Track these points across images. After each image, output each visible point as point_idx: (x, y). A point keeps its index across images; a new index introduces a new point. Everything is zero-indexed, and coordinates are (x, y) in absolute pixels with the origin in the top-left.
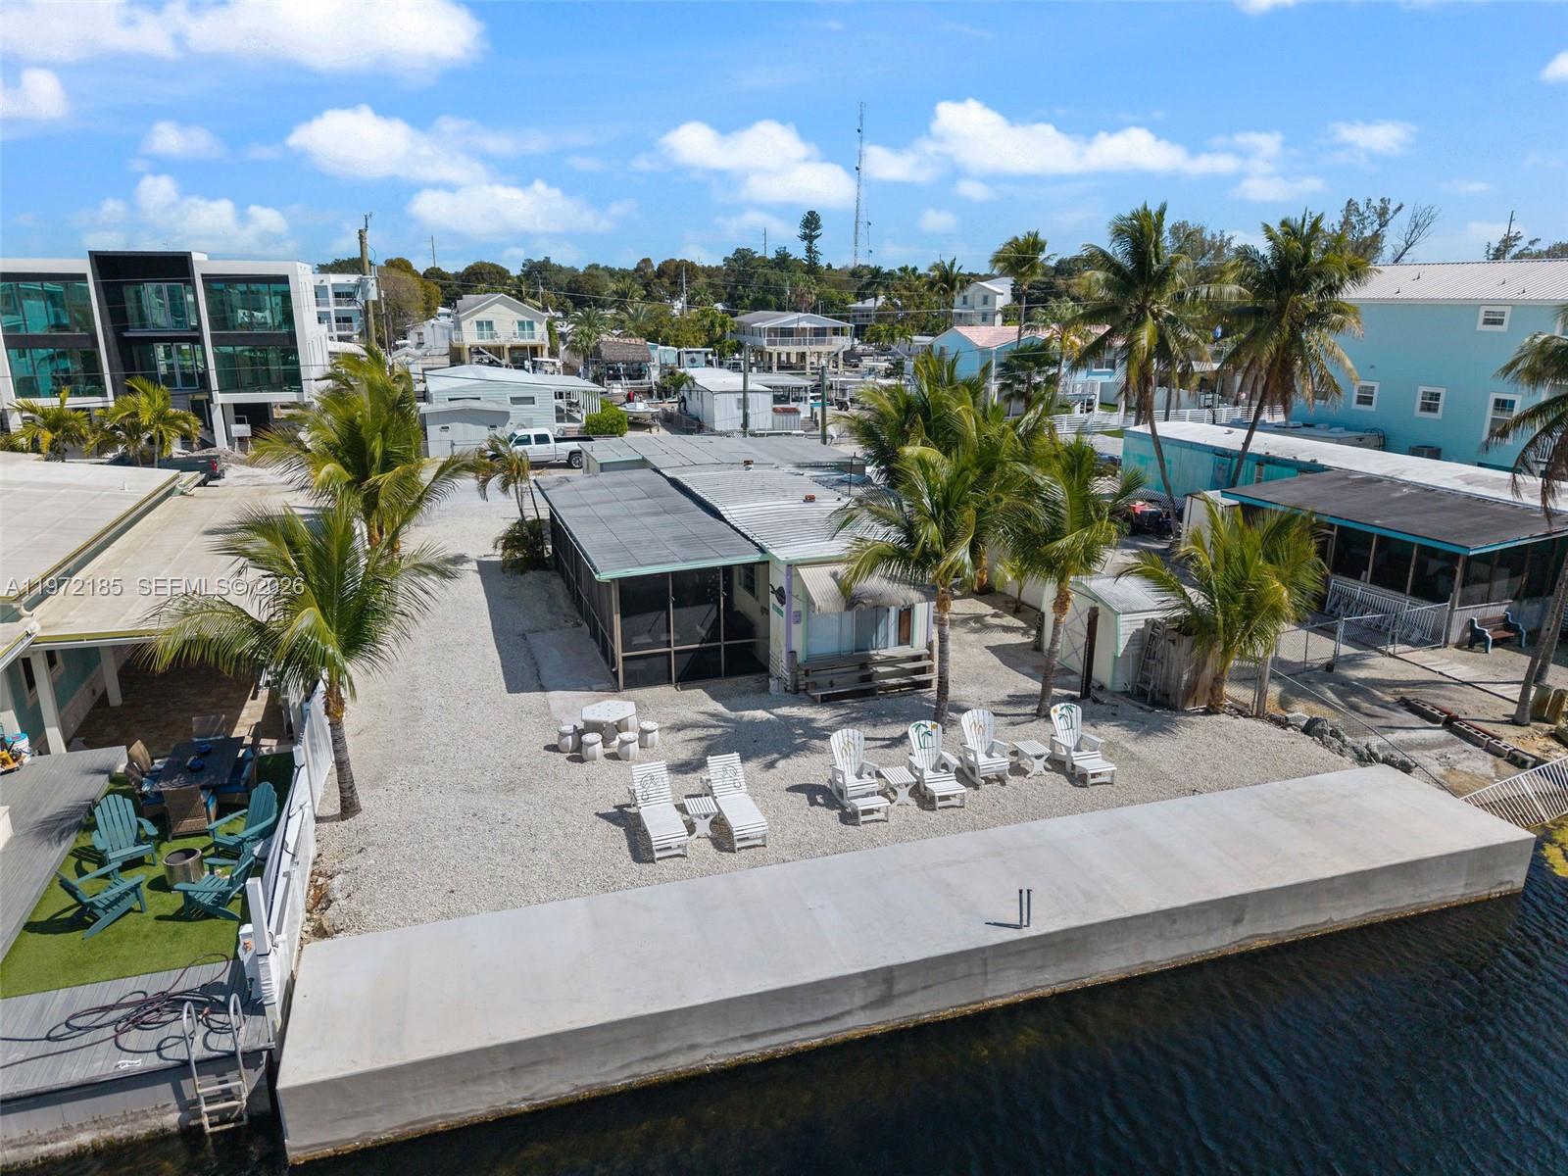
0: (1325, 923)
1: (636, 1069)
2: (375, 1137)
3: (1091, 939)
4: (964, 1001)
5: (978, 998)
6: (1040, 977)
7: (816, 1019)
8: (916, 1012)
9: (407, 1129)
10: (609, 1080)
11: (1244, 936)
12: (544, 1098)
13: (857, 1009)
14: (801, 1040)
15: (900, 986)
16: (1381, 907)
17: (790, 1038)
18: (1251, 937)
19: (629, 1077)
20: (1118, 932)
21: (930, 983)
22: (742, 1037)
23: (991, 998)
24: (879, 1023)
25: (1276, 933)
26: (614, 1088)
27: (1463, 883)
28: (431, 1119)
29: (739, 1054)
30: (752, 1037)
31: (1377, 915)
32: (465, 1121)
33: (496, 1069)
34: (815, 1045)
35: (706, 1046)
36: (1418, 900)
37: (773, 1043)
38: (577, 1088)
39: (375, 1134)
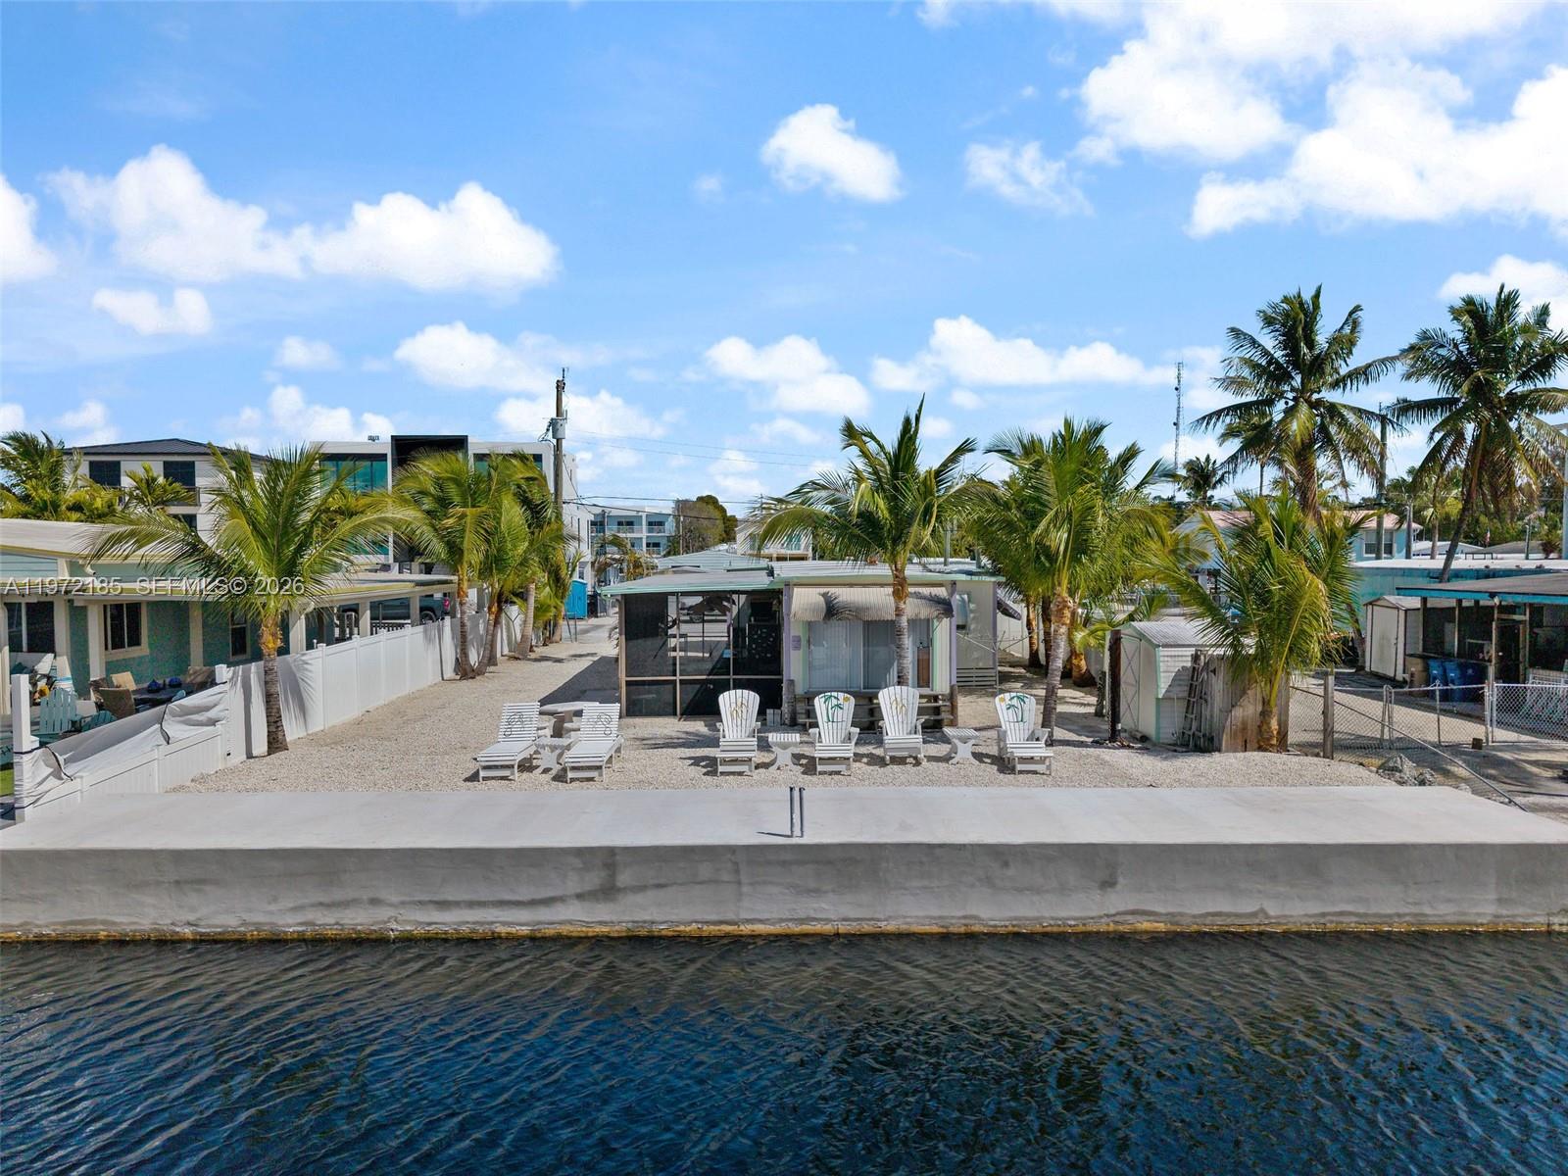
0: (1254, 915)
1: (309, 915)
2: (36, 930)
3: (884, 865)
4: (714, 917)
5: (731, 916)
6: (815, 905)
7: (521, 899)
8: (647, 918)
9: (69, 928)
10: (281, 922)
11: (1122, 909)
12: (209, 926)
13: (570, 896)
14: (504, 924)
15: (624, 878)
16: (1350, 908)
17: (490, 919)
18: (1133, 913)
19: (301, 924)
20: (921, 863)
21: (662, 881)
22: (431, 902)
23: (749, 921)
24: (600, 923)
25: (1172, 915)
26: (285, 933)
27: (1493, 896)
28: (94, 922)
29: (430, 924)
30: (443, 905)
31: (1346, 919)
32: (127, 935)
33: (161, 879)
34: (521, 933)
35: (391, 905)
36: (1414, 910)
37: (470, 919)
38: (244, 923)
39: (38, 926)
